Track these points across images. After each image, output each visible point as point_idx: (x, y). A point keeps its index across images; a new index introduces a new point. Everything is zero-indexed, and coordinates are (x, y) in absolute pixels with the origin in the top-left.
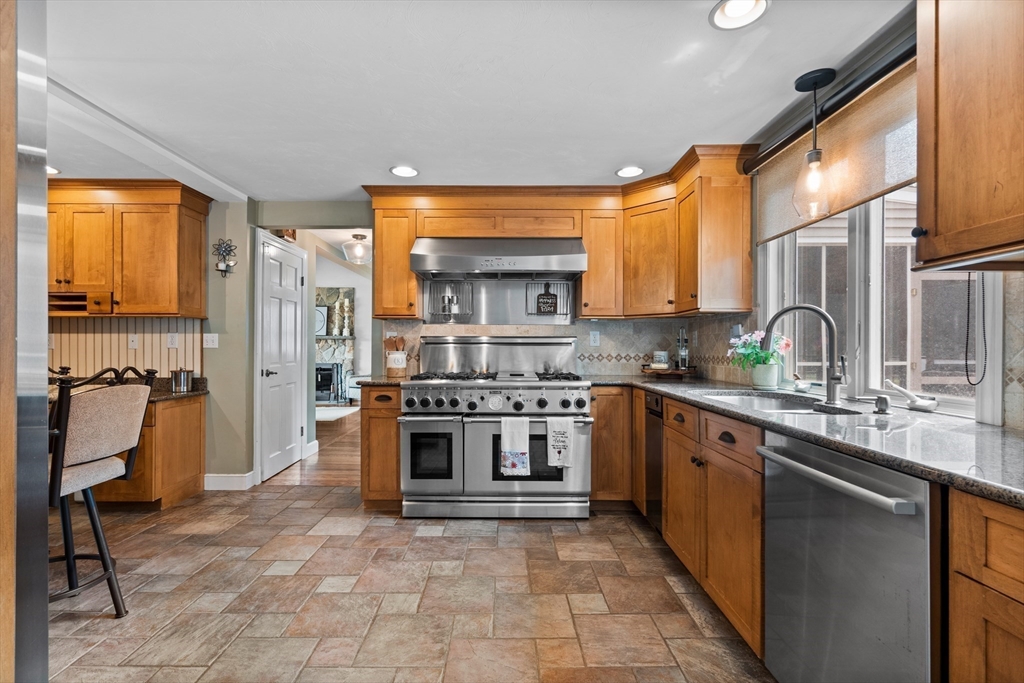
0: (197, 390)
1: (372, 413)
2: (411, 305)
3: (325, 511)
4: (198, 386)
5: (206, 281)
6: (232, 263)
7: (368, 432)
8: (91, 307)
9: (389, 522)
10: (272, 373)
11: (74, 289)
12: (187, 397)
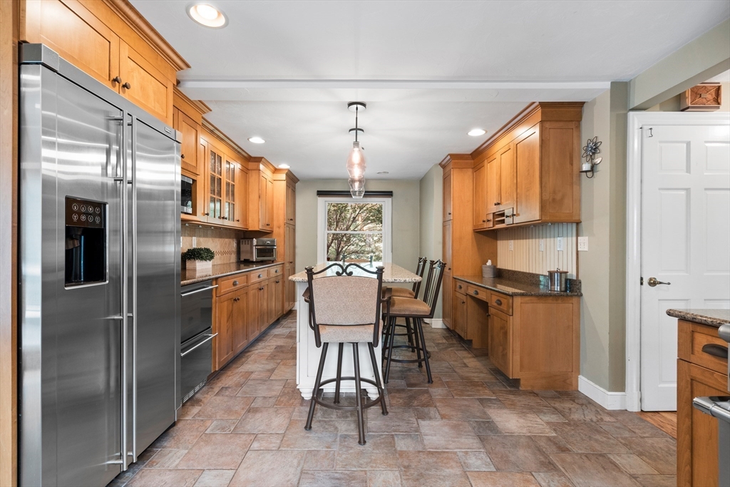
0: (572, 291)
4: (572, 287)
5: (580, 184)
6: (598, 161)
8: (507, 221)
10: (660, 283)
11: (501, 208)
12: (555, 295)
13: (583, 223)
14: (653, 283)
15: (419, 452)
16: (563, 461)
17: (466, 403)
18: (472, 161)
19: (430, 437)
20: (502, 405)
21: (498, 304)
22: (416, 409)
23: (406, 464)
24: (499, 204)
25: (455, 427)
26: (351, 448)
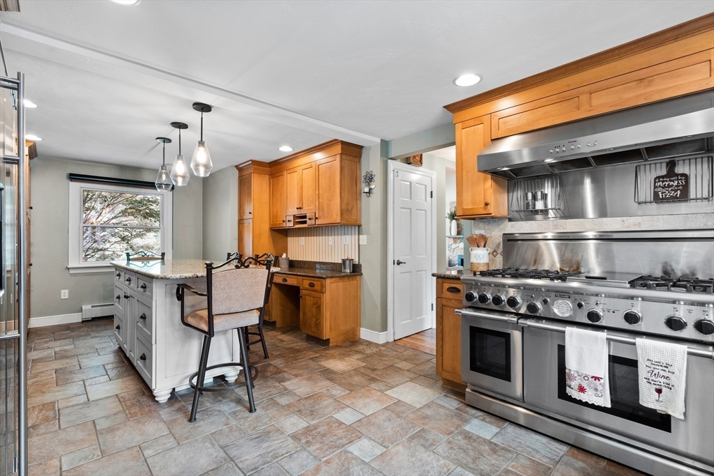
0: (356, 272)
1: (444, 302)
2: (487, 204)
3: (412, 376)
4: (356, 269)
5: (360, 200)
6: (372, 187)
7: (442, 317)
8: (309, 222)
9: (452, 403)
10: (401, 263)
11: (303, 212)
12: (346, 276)
13: (363, 226)
14: (399, 263)
15: (299, 400)
16: (377, 375)
17: (303, 363)
18: (269, 169)
19: (298, 390)
20: (327, 358)
21: (310, 286)
22: (273, 378)
23: (297, 410)
24: (300, 208)
25: (309, 379)
26: (248, 417)
